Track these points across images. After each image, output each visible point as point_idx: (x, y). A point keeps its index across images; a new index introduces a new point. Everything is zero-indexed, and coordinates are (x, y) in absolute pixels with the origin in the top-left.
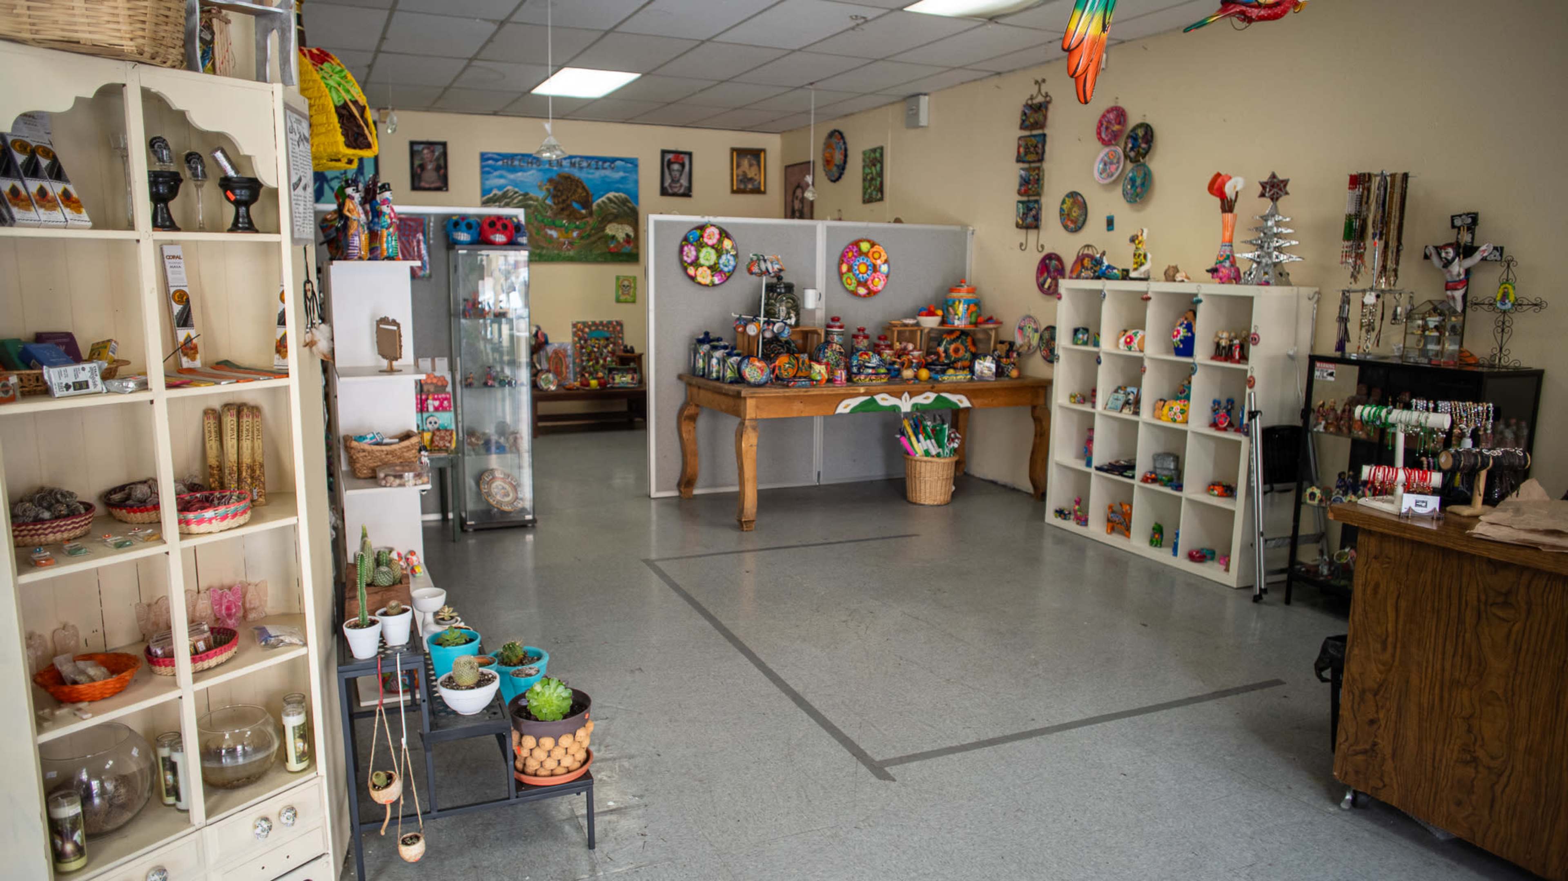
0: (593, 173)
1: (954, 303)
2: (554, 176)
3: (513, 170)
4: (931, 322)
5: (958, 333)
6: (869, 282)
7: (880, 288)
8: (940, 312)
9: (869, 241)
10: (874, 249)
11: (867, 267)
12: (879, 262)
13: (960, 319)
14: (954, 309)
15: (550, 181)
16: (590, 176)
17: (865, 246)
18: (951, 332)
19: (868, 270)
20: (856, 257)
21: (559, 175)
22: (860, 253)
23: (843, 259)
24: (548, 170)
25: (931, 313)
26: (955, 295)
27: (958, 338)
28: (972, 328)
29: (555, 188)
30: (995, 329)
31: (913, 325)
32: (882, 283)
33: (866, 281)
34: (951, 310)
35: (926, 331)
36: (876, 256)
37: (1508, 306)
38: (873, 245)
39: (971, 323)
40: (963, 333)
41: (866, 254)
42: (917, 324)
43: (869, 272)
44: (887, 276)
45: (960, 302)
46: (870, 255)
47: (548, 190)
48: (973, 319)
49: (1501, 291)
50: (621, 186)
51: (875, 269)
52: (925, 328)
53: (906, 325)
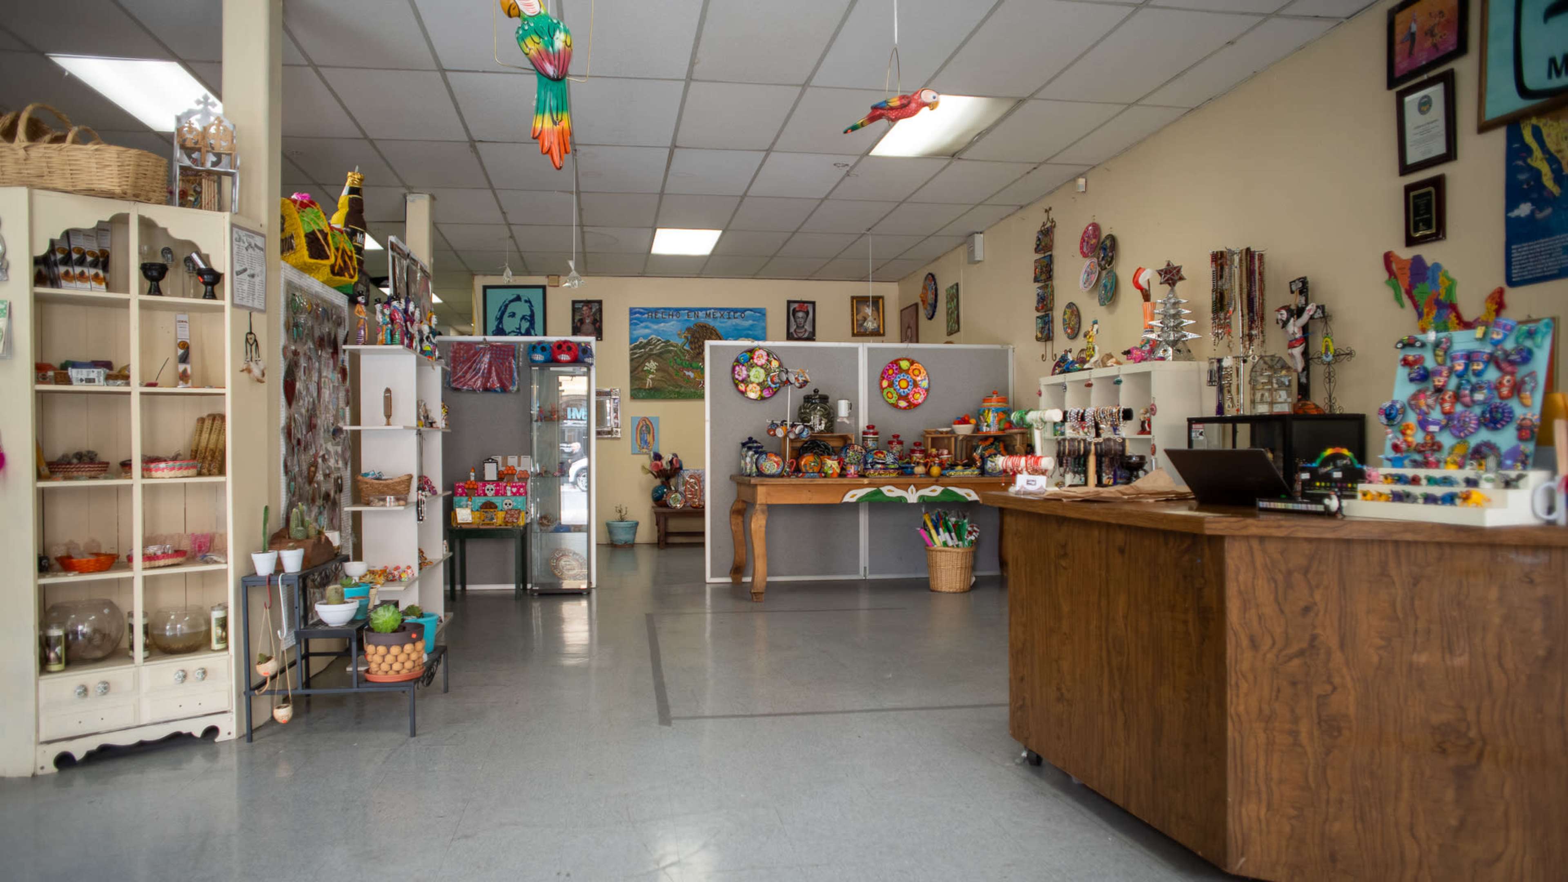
0: (724, 322)
1: (984, 411)
2: (691, 325)
3: (657, 321)
4: (964, 430)
5: (991, 440)
6: (910, 396)
7: (920, 401)
8: (973, 421)
9: (908, 360)
10: (914, 367)
11: (908, 382)
12: (919, 378)
13: (991, 424)
14: (984, 418)
15: (688, 329)
16: (723, 325)
17: (904, 364)
18: (986, 438)
19: (908, 385)
20: (896, 374)
21: (696, 325)
22: (900, 370)
23: (884, 375)
24: (686, 320)
25: (964, 421)
26: (986, 404)
27: (992, 444)
28: (1000, 434)
29: (692, 336)
30: (1023, 434)
31: (947, 433)
32: (923, 396)
33: (908, 394)
34: (981, 417)
35: (961, 438)
36: (916, 372)
37: (1330, 358)
38: (912, 363)
39: (1000, 429)
40: (996, 438)
41: (907, 371)
42: (952, 432)
43: (910, 387)
44: (927, 390)
45: (989, 410)
46: (910, 371)
47: (686, 337)
48: (1002, 426)
49: (1324, 344)
50: (751, 332)
51: (915, 384)
52: (959, 435)
53: (942, 433)
